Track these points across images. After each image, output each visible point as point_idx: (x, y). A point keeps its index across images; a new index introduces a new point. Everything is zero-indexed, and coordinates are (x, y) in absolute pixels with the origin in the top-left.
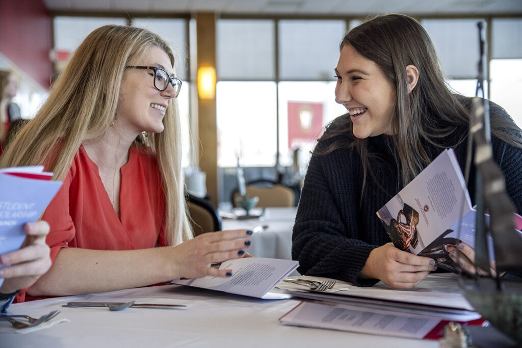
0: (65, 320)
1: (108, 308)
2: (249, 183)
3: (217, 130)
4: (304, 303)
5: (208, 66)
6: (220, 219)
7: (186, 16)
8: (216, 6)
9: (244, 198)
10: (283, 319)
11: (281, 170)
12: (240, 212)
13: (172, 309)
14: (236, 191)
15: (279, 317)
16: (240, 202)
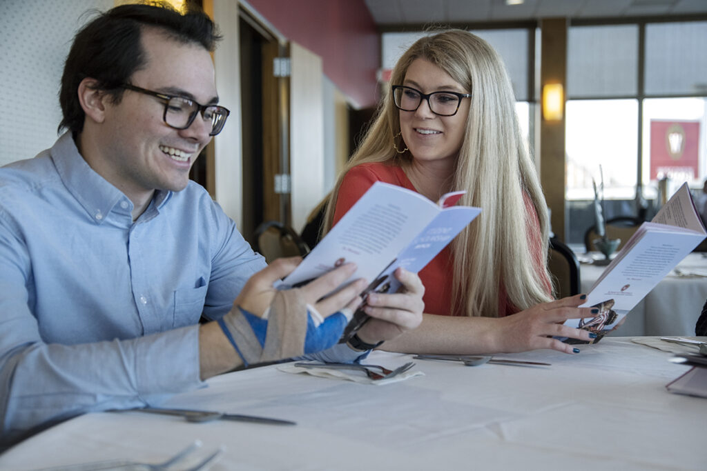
0: (420, 373)
1: (463, 363)
2: (608, 222)
3: (566, 157)
4: (697, 369)
5: (557, 83)
6: (577, 264)
7: (529, 25)
8: (568, 11)
9: (603, 239)
10: (671, 387)
11: (644, 204)
12: (598, 256)
13: (536, 367)
14: (594, 229)
15: (666, 384)
16: (597, 244)
